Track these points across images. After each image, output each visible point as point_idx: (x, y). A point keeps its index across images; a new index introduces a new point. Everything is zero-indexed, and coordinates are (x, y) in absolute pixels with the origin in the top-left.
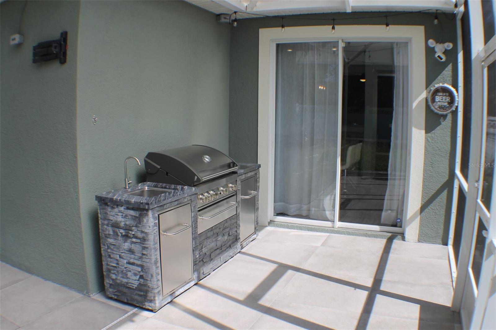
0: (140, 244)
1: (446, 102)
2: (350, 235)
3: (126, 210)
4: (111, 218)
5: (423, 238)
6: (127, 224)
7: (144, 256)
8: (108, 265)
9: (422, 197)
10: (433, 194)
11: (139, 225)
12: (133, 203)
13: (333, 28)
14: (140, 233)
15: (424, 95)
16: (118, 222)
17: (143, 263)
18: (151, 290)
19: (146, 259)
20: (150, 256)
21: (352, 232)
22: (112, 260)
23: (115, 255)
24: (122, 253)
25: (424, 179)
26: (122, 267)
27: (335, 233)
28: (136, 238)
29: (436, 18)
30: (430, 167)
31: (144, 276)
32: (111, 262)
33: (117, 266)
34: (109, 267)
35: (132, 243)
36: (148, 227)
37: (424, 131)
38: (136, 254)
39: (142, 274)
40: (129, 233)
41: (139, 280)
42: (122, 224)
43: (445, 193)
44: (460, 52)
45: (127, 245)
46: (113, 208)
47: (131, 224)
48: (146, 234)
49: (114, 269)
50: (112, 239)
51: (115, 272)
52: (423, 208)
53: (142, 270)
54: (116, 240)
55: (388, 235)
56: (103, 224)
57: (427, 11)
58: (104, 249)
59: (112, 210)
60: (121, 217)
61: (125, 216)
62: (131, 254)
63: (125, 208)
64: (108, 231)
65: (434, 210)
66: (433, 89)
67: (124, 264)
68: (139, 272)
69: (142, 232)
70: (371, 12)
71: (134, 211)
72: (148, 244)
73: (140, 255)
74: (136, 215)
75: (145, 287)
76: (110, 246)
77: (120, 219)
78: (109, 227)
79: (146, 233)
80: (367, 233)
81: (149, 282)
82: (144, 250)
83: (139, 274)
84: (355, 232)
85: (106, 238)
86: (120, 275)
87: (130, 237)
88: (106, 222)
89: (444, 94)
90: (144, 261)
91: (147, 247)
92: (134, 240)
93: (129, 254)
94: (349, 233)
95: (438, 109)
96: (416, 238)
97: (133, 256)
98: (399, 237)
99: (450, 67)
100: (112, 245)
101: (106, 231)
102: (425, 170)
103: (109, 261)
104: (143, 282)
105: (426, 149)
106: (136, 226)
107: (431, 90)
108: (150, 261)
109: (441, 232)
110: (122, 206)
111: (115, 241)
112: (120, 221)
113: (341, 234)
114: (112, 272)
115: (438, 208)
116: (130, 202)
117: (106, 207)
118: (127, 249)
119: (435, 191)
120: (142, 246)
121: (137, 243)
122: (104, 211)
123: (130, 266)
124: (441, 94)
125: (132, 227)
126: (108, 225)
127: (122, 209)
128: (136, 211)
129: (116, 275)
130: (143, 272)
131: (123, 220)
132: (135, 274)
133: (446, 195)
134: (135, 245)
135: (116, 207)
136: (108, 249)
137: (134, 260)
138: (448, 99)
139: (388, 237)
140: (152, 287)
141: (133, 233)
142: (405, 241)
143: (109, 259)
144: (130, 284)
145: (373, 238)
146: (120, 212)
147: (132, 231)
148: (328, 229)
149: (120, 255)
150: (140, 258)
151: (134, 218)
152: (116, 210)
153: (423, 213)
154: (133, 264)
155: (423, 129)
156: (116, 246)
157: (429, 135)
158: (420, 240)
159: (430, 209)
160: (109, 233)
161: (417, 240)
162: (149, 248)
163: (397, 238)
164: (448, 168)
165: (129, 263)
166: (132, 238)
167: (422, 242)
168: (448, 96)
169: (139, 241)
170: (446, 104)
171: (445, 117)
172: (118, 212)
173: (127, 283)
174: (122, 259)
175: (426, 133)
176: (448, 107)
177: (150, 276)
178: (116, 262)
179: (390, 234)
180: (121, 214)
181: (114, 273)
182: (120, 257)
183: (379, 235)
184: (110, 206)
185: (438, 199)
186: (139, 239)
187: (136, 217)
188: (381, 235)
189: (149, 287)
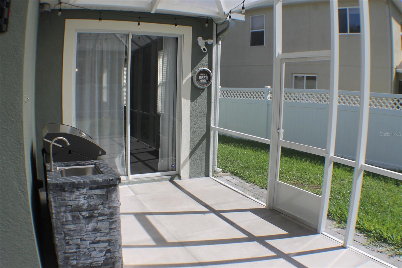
0: (106, 220)
1: (205, 80)
2: (142, 183)
3: (90, 191)
4: (70, 203)
5: (193, 175)
6: (91, 204)
7: (113, 231)
8: (65, 253)
9: (190, 146)
10: (197, 143)
11: (106, 202)
12: (101, 181)
13: (139, 24)
14: (107, 210)
15: (190, 75)
16: (81, 205)
17: (111, 238)
18: (119, 260)
19: (114, 233)
20: (119, 228)
21: (143, 181)
22: (70, 246)
23: (75, 240)
24: (84, 235)
25: (191, 134)
26: (84, 250)
27: (131, 184)
28: (103, 215)
29: (207, 22)
30: (194, 125)
31: (111, 249)
32: (69, 249)
33: (78, 250)
34: (66, 255)
35: (98, 221)
36: (117, 201)
37: (190, 101)
38: (102, 232)
39: (108, 248)
40: (94, 213)
41: (105, 255)
42: (85, 206)
43: (204, 142)
44: (215, 46)
45: (91, 226)
46: (72, 192)
47: (95, 204)
48: (114, 209)
49: (74, 255)
50: (71, 225)
51: (75, 257)
52: (191, 154)
53: (109, 245)
54: (77, 225)
55: (169, 178)
56: (58, 213)
57: (203, 17)
58: (59, 239)
59: (70, 195)
60: (83, 199)
61: (88, 197)
62: (96, 233)
63: (88, 189)
64: (66, 218)
65: (198, 154)
66: (197, 71)
67: (87, 245)
68: (106, 247)
69: (110, 208)
70: (163, 14)
71: (100, 189)
72: (117, 217)
73: (108, 231)
74: (103, 193)
75: (113, 259)
76: (70, 233)
77: (82, 201)
78: (67, 214)
79: (114, 207)
80: (154, 179)
81: (117, 253)
82: (113, 224)
83: (105, 249)
84: (146, 180)
85: (64, 226)
86: (83, 258)
87: (95, 217)
88: (63, 209)
89: (205, 75)
90: (112, 235)
91: (115, 221)
92: (101, 218)
93: (93, 233)
94: (141, 182)
95: (200, 84)
96: (188, 176)
97: (99, 234)
98: (177, 177)
99: (207, 56)
100: (71, 231)
101: (62, 219)
102: (191, 128)
103: (67, 249)
104: (110, 255)
105: (191, 113)
106: (103, 204)
107: (196, 72)
108: (118, 233)
109: (204, 168)
110: (84, 188)
111: (75, 226)
112: (82, 203)
113: (136, 184)
114: (71, 258)
115: (200, 152)
116: (97, 181)
117: (63, 193)
118: (90, 230)
119: (198, 141)
120: (109, 221)
121: (103, 221)
122: (61, 197)
123: (95, 245)
124: (203, 74)
125: (98, 206)
126: (65, 212)
127: (84, 191)
128: (102, 190)
129: (77, 260)
130: (110, 246)
131: (86, 201)
132: (101, 251)
133: (205, 143)
134: (101, 222)
135: (76, 190)
136: (65, 237)
137: (102, 237)
138: (207, 78)
139: (169, 179)
140: (119, 257)
141: (99, 211)
142: (181, 179)
143: (67, 247)
144: (95, 263)
145: (159, 182)
146: (81, 194)
147: (98, 210)
148: (125, 182)
149: (81, 239)
150: (107, 234)
151: (99, 196)
152: (77, 193)
153: (191, 158)
154: (98, 242)
155: (189, 99)
156: (77, 230)
157: (193, 103)
158: (191, 177)
159: (196, 154)
160: (67, 220)
161: (189, 177)
162: (118, 221)
163: (175, 178)
164: (206, 125)
165: (93, 243)
166: (98, 217)
167: (192, 178)
168: (207, 76)
169: (106, 217)
170: (205, 81)
171: (203, 90)
172: (79, 195)
173: (91, 263)
174: (83, 242)
175: (191, 102)
176: (206, 83)
177: (118, 247)
178: (75, 247)
179: (170, 177)
180: (83, 196)
181: (74, 259)
182: (81, 240)
183: (162, 178)
184: (67, 191)
185: (201, 146)
186: (106, 215)
187: (103, 195)
188: (164, 178)
189: (116, 258)
